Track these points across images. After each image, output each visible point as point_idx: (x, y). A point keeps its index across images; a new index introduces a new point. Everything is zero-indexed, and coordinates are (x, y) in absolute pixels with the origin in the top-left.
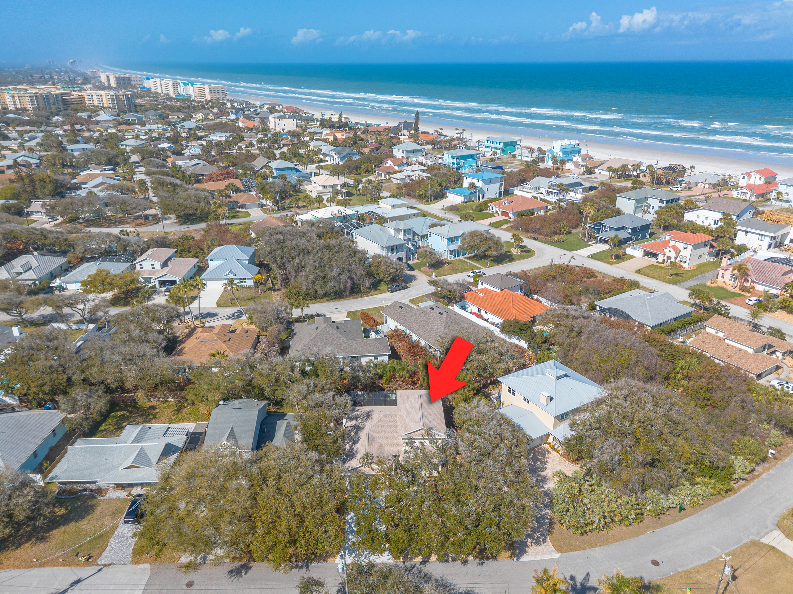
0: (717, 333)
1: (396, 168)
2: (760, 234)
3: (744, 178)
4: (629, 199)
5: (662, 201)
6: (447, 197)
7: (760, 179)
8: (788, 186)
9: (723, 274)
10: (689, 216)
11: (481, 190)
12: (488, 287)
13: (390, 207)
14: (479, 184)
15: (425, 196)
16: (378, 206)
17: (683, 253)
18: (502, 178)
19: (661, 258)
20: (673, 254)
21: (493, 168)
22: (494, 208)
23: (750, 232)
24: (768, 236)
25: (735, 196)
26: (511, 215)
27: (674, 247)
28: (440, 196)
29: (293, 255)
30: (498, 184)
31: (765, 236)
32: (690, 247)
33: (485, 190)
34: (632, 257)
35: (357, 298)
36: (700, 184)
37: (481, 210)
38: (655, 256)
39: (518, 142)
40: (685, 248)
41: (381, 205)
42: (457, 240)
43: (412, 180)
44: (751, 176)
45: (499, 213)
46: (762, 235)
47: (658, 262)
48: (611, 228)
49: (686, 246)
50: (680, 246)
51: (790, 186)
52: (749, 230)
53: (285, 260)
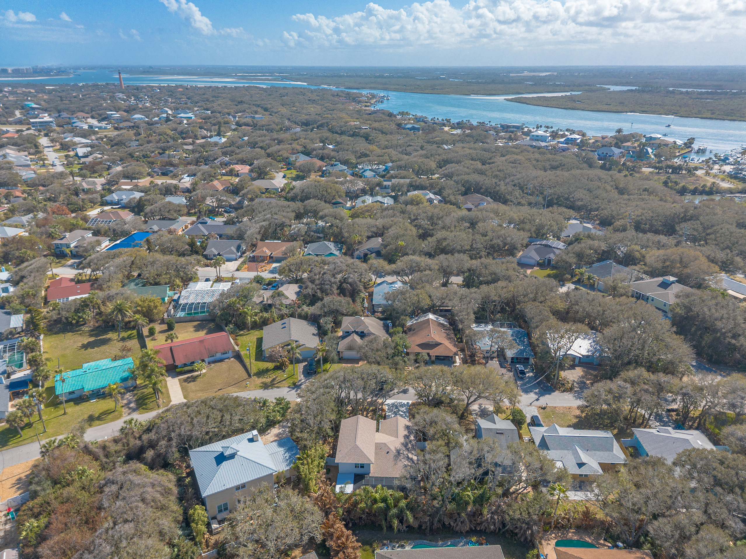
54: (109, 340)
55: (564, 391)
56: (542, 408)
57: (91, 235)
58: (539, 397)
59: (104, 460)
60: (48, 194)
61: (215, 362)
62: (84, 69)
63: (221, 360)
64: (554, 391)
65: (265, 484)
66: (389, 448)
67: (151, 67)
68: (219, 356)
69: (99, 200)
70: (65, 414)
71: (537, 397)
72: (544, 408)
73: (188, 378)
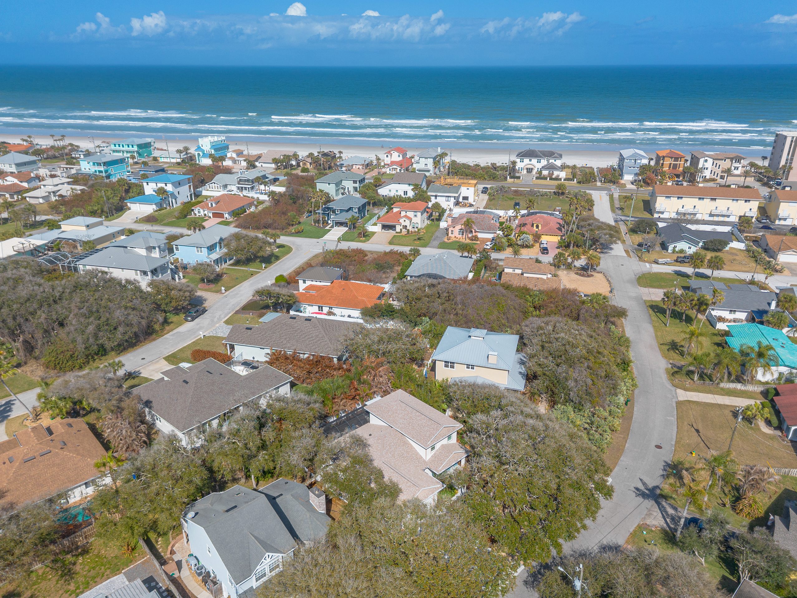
0: (514, 271)
1: (25, 185)
2: (446, 196)
3: (387, 156)
4: (329, 184)
5: (355, 182)
6: (129, 209)
7: (399, 156)
8: (426, 158)
9: (452, 231)
10: (383, 191)
11: (172, 194)
12: (314, 283)
13: (84, 228)
14: (169, 188)
15: (102, 211)
16: (60, 231)
17: (414, 220)
18: (189, 179)
19: (398, 228)
20: (407, 223)
21: (156, 171)
22: (201, 211)
23: (439, 196)
24: (452, 197)
25: (388, 172)
26: (226, 215)
27: (406, 216)
28: (120, 209)
29: (31, 310)
30: (187, 186)
31: (450, 197)
32: (419, 214)
33: (176, 194)
34: (374, 233)
35: (154, 340)
36: (354, 166)
37: (185, 216)
38: (392, 227)
39: (152, 144)
40: (416, 216)
41: (64, 228)
42: (216, 248)
43: (61, 196)
44: (392, 154)
45: (211, 215)
46: (448, 197)
47: (397, 233)
48: (342, 211)
49: (415, 214)
50: (411, 214)
51: (427, 158)
52: (439, 194)
53: (20, 320)
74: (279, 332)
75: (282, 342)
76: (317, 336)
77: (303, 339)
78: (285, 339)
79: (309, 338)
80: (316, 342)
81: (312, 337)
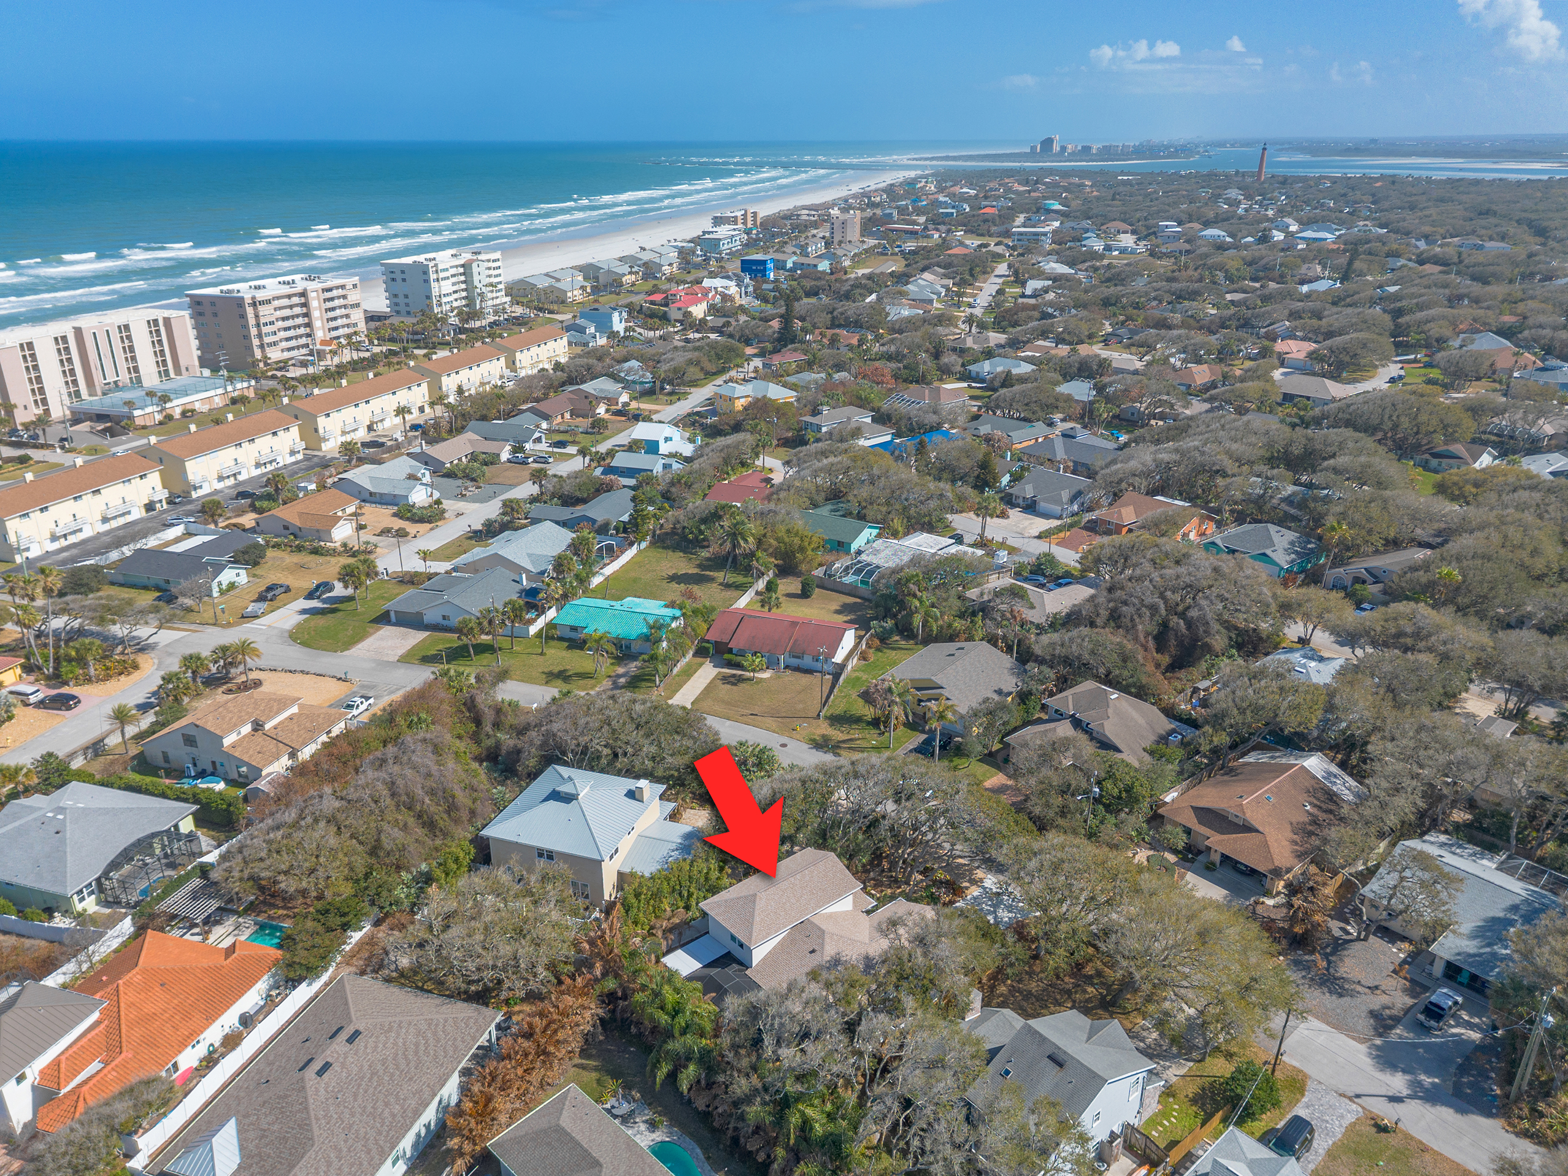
0: (239, 733)
54: (711, 580)
55: (1525, 1134)
56: (1376, 1125)
57: (869, 420)
58: (1409, 1097)
59: (488, 729)
60: (893, 348)
61: (797, 669)
62: (1232, 146)
63: (809, 671)
64: (1489, 1115)
65: (563, 866)
66: (822, 945)
67: (1374, 141)
68: (807, 661)
69: (958, 368)
70: (542, 654)
71: (1405, 1092)
72: (1382, 1129)
73: (734, 676)
74: (353, 1115)
75: (394, 1116)
76: (419, 1033)
77: (412, 1064)
78: (387, 1104)
79: (416, 1053)
80: (438, 1041)
81: (417, 1045)
